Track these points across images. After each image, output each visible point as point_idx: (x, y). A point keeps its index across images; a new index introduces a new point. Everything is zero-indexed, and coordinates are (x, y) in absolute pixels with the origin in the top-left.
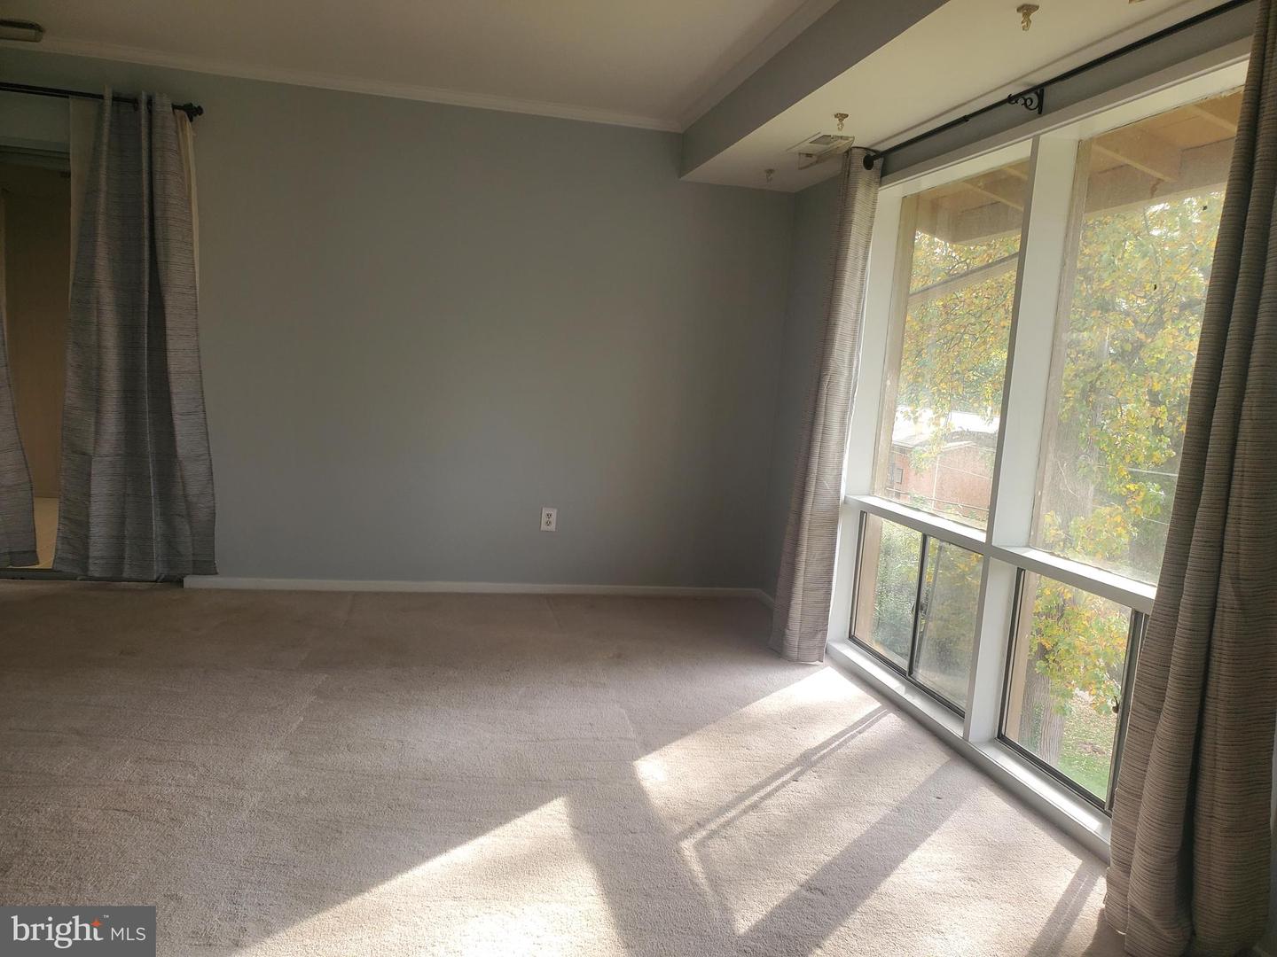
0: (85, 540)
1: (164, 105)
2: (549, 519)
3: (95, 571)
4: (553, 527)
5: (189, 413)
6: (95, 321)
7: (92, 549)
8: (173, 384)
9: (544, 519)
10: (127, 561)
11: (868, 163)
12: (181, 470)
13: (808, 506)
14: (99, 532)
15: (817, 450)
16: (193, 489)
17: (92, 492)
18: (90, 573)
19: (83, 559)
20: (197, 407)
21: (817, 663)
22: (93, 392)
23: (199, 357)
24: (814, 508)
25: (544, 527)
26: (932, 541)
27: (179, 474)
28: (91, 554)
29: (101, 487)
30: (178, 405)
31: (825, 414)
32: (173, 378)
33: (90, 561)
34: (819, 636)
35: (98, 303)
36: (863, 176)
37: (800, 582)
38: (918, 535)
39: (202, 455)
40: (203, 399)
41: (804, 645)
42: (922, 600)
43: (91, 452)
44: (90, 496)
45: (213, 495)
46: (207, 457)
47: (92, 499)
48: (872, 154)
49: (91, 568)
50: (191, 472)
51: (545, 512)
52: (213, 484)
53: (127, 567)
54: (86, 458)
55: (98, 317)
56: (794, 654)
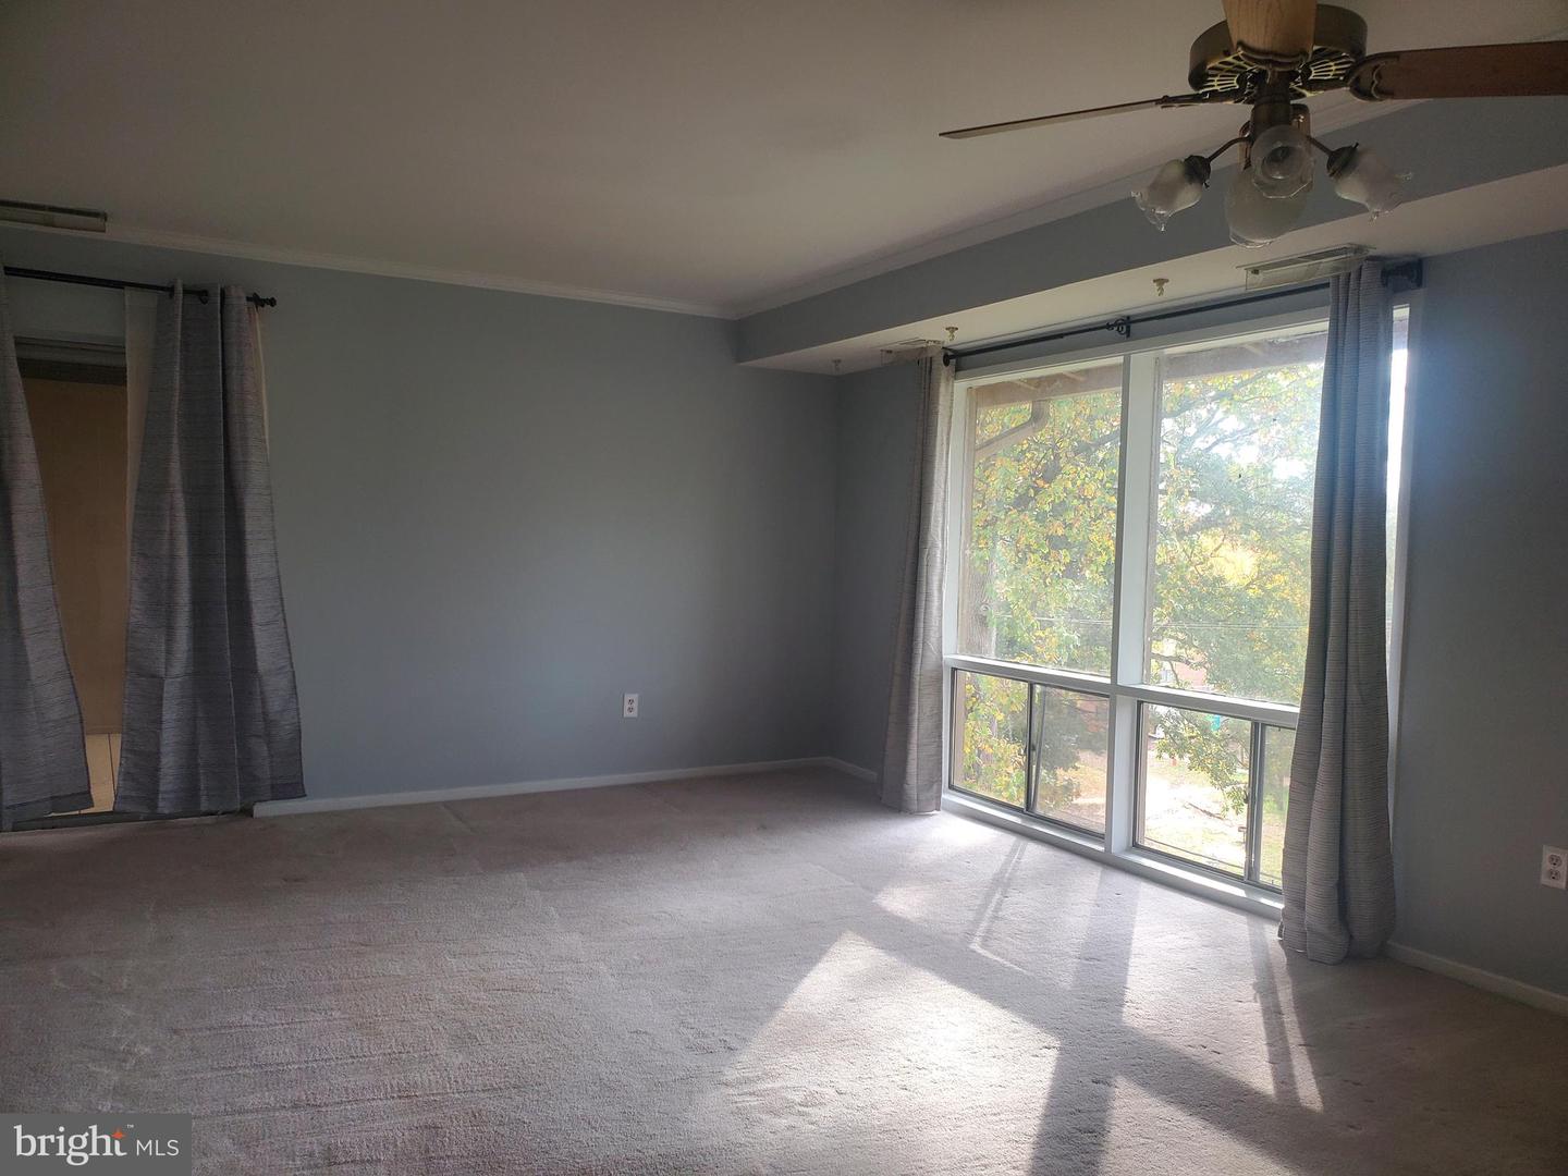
0: (154, 773)
1: (238, 300)
2: (631, 706)
3: (164, 807)
4: (634, 714)
5: (267, 624)
6: (168, 529)
7: (162, 782)
8: (252, 593)
9: (627, 706)
10: (203, 792)
11: (946, 361)
12: (260, 685)
13: (918, 667)
14: (169, 763)
15: (922, 616)
16: (275, 705)
17: (164, 718)
18: (159, 810)
19: (151, 796)
20: (276, 615)
21: (935, 812)
22: (161, 608)
23: (277, 562)
24: (922, 668)
25: (627, 714)
26: (1038, 689)
27: (258, 690)
28: (162, 788)
29: (171, 713)
30: (258, 616)
31: (927, 583)
32: (252, 585)
33: (160, 797)
34: (935, 787)
35: (172, 508)
36: (944, 372)
37: (914, 739)
38: (1024, 686)
39: (284, 667)
40: (283, 606)
41: (922, 797)
42: (1034, 741)
43: (162, 673)
44: (161, 722)
45: (298, 709)
46: (288, 668)
47: (164, 726)
48: (950, 353)
49: (161, 804)
50: (274, 687)
51: (628, 697)
52: (297, 698)
53: (203, 798)
54: (157, 681)
55: (171, 524)
56: (915, 807)
